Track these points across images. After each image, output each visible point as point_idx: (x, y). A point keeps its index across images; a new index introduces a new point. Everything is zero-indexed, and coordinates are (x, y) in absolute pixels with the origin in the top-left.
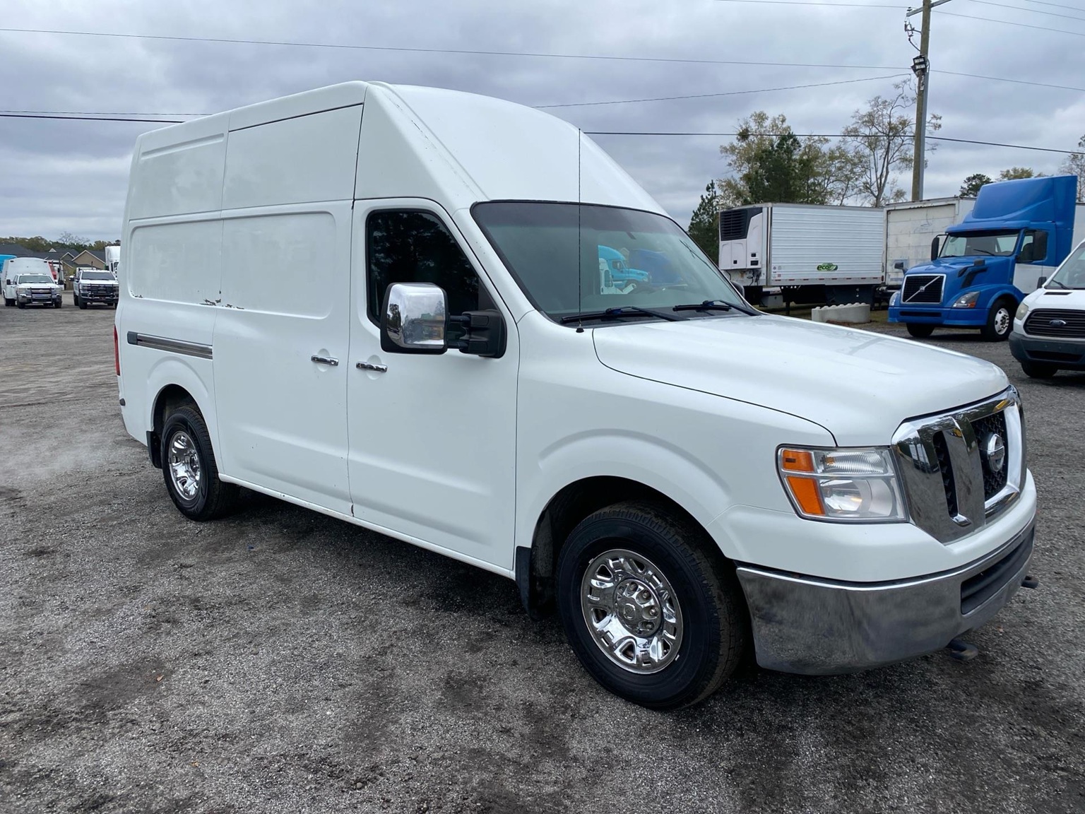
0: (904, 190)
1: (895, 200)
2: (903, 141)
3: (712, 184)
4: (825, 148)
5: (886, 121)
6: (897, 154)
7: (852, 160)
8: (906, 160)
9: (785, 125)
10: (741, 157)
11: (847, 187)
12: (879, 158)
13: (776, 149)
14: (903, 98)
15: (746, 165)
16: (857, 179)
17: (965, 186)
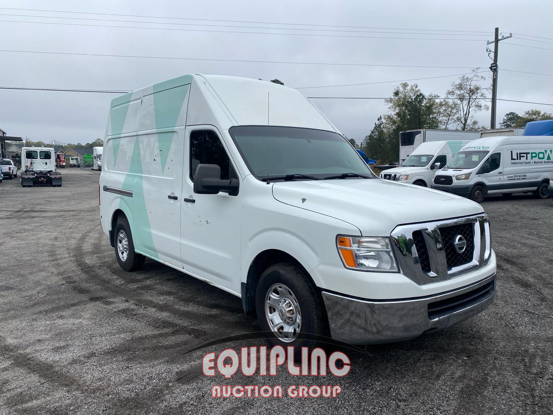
0: (477, 121)
1: (473, 126)
2: (477, 97)
3: (381, 117)
4: (438, 101)
5: (468, 87)
6: (474, 103)
7: (451, 106)
8: (479, 106)
9: (417, 89)
10: (395, 104)
11: (449, 119)
12: (465, 105)
13: (414, 100)
14: (476, 76)
15: (397, 108)
16: (453, 116)
17: (505, 118)
